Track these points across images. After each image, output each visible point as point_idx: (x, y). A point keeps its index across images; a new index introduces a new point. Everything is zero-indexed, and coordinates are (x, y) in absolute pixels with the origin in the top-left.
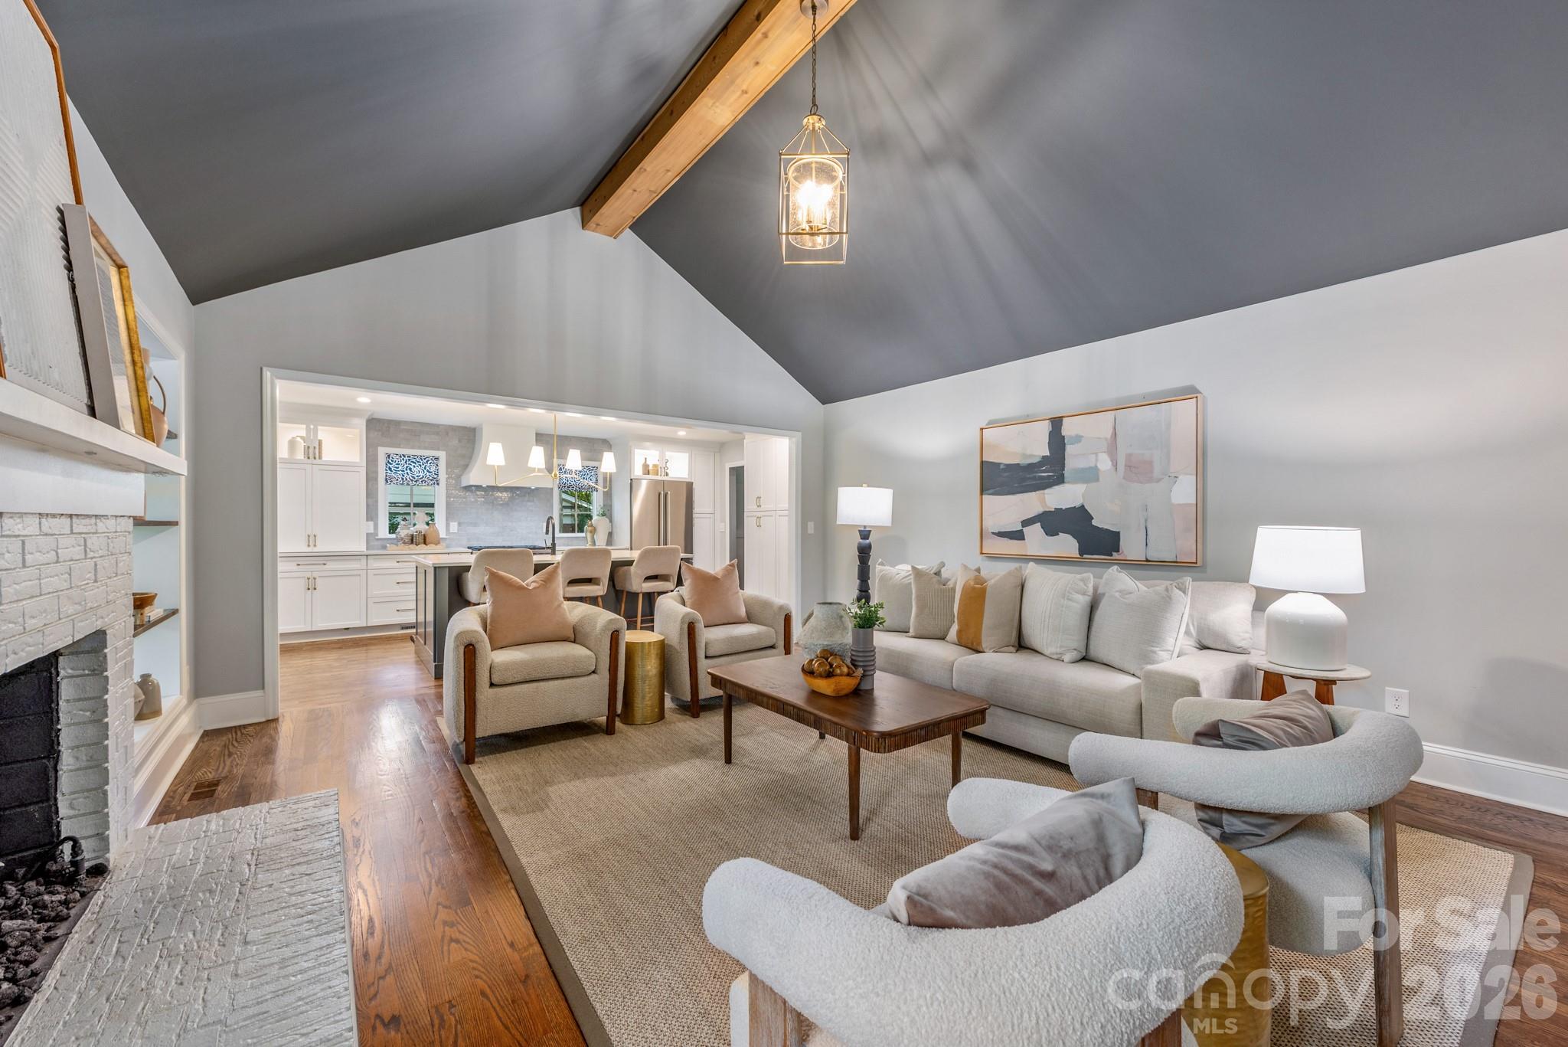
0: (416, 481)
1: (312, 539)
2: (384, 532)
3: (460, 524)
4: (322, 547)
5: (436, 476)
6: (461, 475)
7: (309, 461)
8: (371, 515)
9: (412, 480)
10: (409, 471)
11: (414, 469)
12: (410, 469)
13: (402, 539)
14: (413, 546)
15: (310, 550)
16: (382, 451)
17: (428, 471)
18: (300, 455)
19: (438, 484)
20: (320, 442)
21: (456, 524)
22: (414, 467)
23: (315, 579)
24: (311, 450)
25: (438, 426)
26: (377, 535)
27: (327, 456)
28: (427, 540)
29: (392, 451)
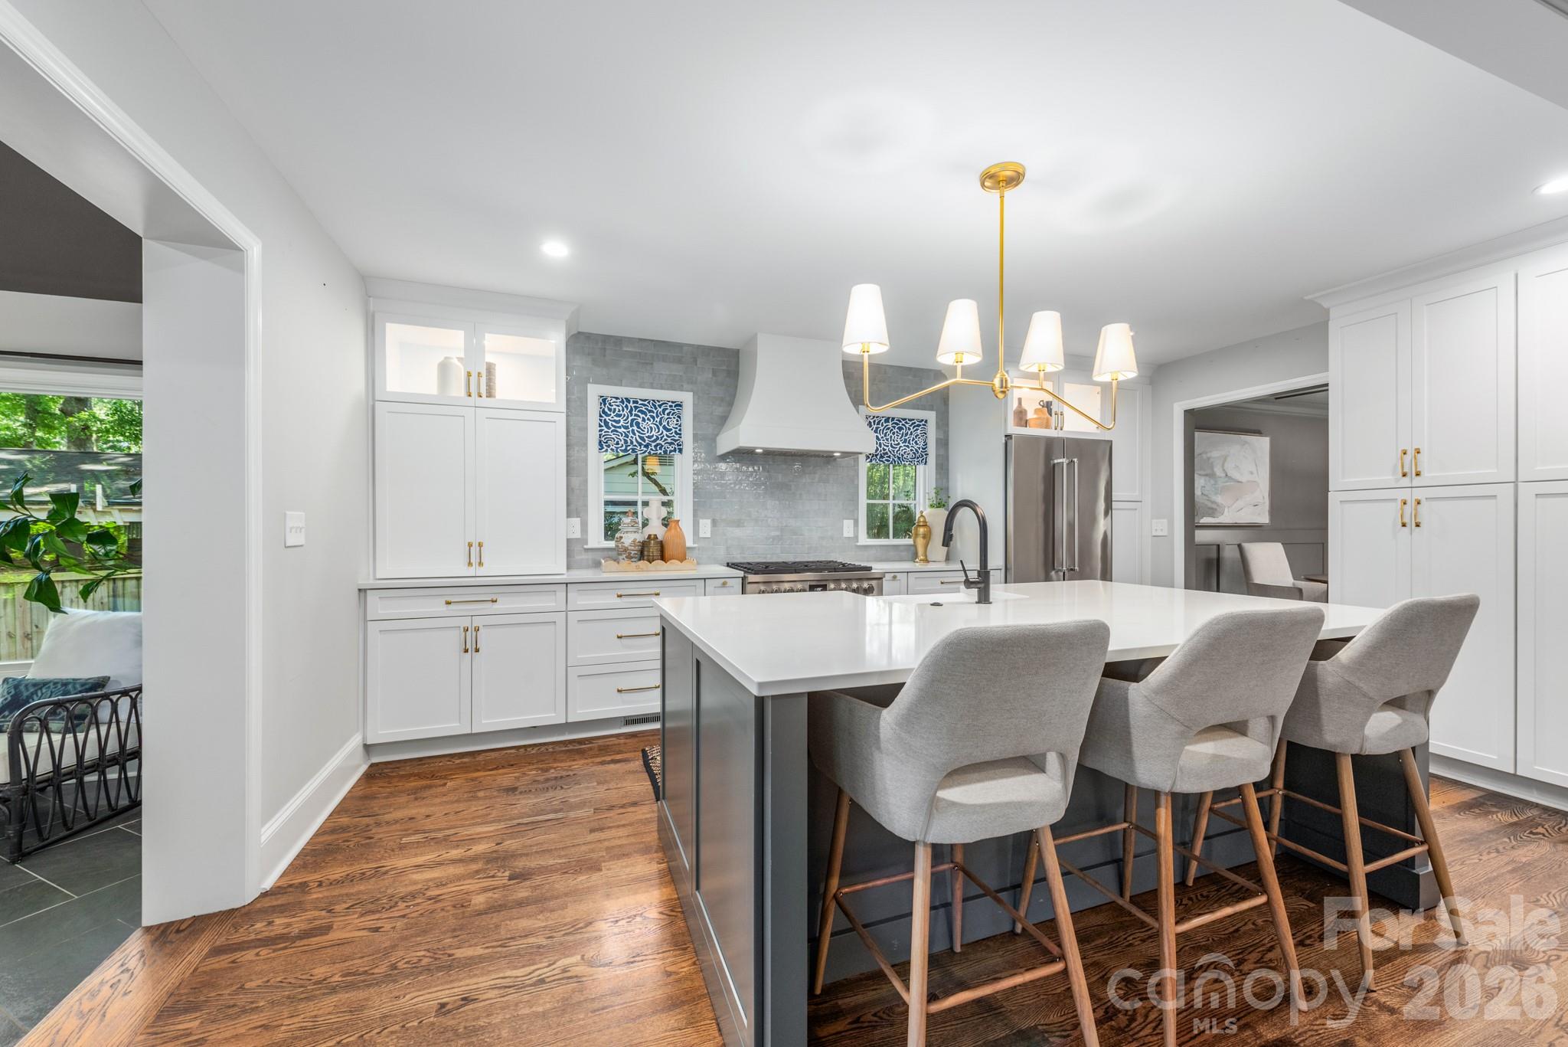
0: (647, 446)
1: (474, 552)
2: (596, 538)
3: (714, 523)
4: (495, 567)
5: (677, 437)
6: (717, 435)
7: (471, 401)
8: (575, 505)
9: (640, 444)
10: (635, 428)
11: (643, 425)
12: (638, 424)
13: (626, 550)
14: (643, 564)
15: (471, 571)
16: (594, 391)
17: (664, 427)
18: (458, 390)
19: (681, 451)
20: (490, 369)
21: (708, 522)
22: (644, 420)
23: (477, 630)
24: (473, 380)
25: (680, 346)
26: (587, 544)
27: (503, 390)
28: (667, 553)
29: (610, 391)
